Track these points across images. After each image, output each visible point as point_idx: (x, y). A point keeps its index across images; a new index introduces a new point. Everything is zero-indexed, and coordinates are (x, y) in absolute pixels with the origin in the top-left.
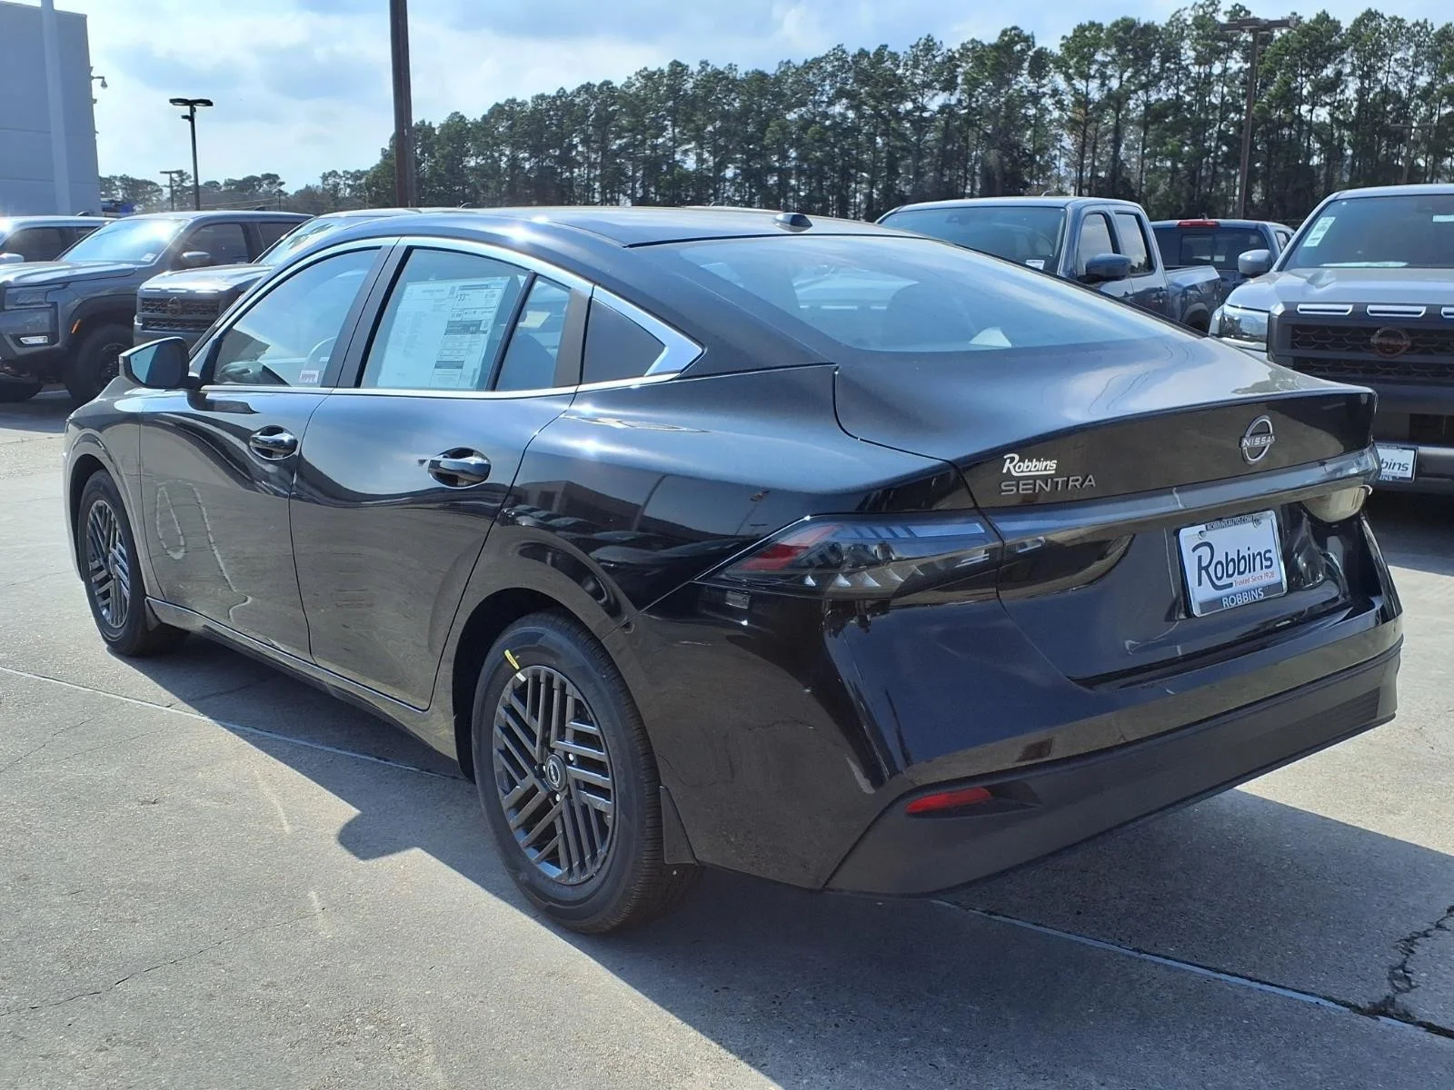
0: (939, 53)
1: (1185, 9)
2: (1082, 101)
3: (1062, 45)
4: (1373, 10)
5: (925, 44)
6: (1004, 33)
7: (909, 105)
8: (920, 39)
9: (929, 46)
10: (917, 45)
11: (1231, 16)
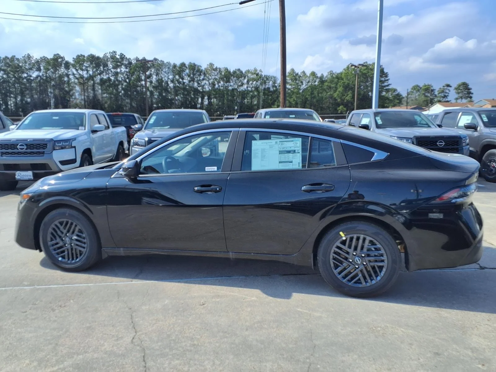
0: (33, 59)
2: (82, 77)
5: (27, 56)
7: (26, 75)
8: (25, 55)
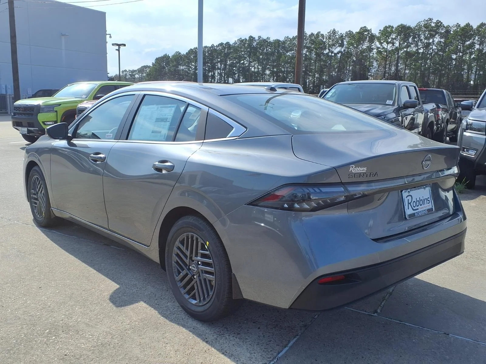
1: (422, 21)
3: (379, 33)
4: (484, 23)
6: (361, 28)
9: (334, 32)
10: (330, 32)
11: (436, 24)
